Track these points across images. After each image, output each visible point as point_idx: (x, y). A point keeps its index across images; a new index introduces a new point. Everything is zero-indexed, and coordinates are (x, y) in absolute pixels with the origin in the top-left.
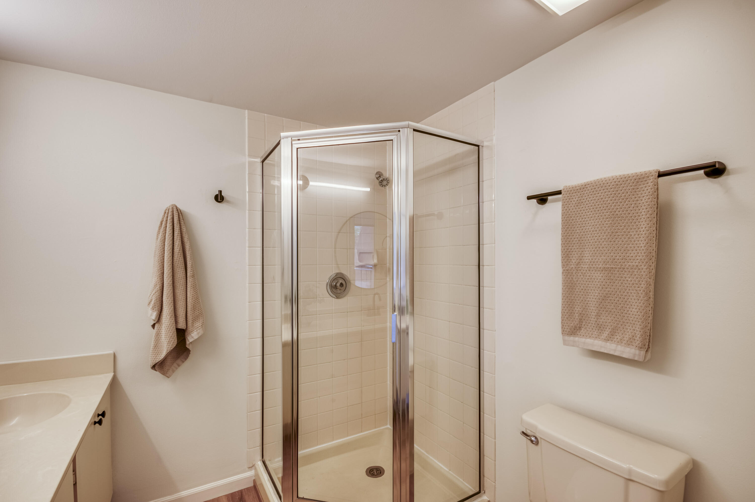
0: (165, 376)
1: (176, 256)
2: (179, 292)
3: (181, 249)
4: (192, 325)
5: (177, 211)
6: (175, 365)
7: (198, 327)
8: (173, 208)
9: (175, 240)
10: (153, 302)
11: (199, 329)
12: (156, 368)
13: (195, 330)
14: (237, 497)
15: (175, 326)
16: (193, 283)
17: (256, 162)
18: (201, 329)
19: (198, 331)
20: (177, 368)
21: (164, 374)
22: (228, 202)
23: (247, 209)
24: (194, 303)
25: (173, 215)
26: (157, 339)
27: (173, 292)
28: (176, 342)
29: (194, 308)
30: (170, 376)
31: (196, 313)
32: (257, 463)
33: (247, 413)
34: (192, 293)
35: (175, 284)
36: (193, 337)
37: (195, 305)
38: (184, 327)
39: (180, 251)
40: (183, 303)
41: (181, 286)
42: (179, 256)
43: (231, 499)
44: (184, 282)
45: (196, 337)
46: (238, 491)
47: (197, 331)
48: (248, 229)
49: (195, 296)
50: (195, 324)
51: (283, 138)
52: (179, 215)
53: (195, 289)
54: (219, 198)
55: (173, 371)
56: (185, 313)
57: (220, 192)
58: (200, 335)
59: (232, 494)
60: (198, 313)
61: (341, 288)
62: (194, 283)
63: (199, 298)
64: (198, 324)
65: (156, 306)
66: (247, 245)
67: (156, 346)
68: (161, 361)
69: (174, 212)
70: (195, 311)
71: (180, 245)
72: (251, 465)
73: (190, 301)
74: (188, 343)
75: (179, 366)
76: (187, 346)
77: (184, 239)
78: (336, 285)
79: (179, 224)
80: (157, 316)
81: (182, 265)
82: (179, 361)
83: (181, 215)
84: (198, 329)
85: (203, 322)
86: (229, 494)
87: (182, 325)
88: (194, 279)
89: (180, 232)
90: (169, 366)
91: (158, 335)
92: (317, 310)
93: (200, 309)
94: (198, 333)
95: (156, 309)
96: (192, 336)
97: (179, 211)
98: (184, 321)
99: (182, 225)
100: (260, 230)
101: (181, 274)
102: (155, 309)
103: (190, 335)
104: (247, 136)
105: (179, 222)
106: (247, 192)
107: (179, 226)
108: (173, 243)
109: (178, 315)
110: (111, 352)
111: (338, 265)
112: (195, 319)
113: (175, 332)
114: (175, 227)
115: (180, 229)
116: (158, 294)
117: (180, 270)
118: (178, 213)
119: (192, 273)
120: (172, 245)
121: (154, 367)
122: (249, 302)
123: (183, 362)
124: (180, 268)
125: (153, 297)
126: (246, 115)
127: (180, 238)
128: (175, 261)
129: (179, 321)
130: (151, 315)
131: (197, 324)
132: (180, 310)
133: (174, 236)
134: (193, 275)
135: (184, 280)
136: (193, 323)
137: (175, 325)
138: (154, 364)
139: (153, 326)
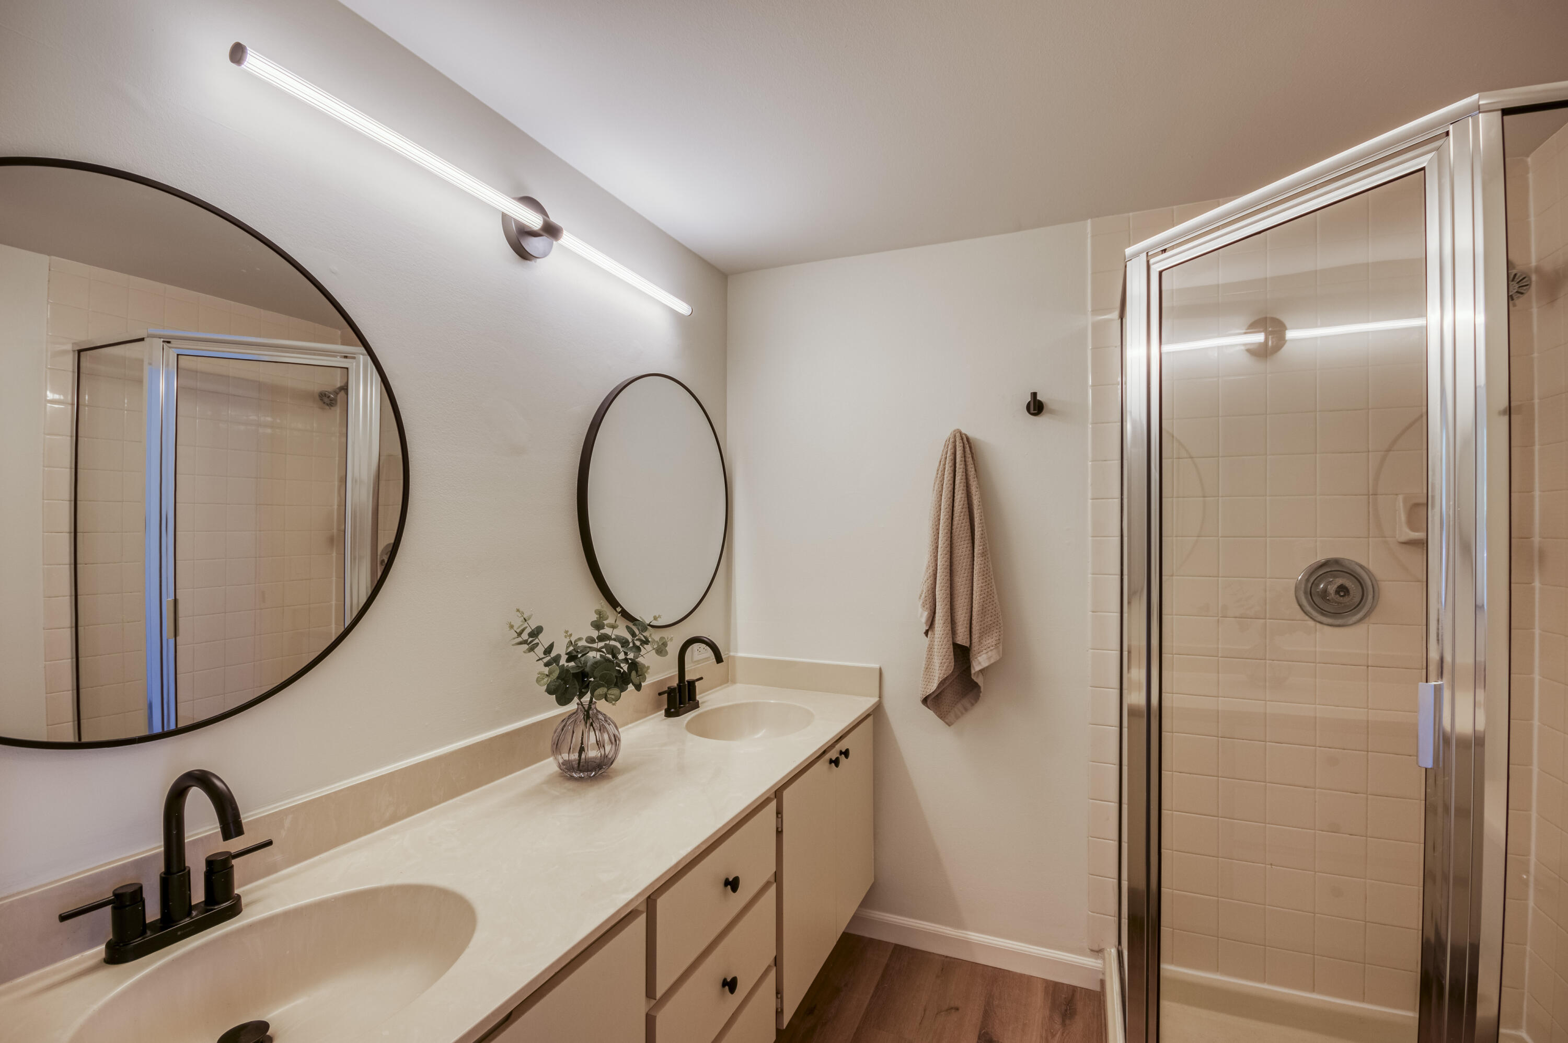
0: (943, 720)
1: (957, 518)
2: (960, 580)
3: (966, 506)
4: (979, 641)
5: (961, 441)
6: (959, 706)
7: (989, 645)
8: (955, 436)
9: (956, 491)
10: (923, 596)
11: (991, 650)
12: (928, 703)
13: (985, 651)
14: (1064, 996)
15: (951, 639)
16: (982, 566)
17: (1111, 320)
18: (994, 650)
19: (990, 653)
20: (962, 714)
21: (942, 716)
22: (1052, 412)
23: (1090, 420)
24: (984, 601)
25: (955, 447)
26: (929, 656)
27: (950, 581)
28: (952, 666)
29: (984, 611)
30: (952, 724)
31: (986, 620)
32: (1108, 950)
33: (1088, 837)
34: (981, 584)
35: (955, 567)
36: (980, 663)
37: (986, 606)
38: (966, 642)
39: (964, 510)
40: (966, 600)
41: (963, 571)
42: (962, 517)
43: (1051, 992)
44: (968, 563)
45: (985, 664)
46: (1068, 986)
47: (987, 652)
48: (1092, 461)
49: (986, 590)
50: (984, 639)
51: (1128, 258)
52: (964, 447)
53: (986, 578)
54: (1036, 407)
55: (957, 717)
56: (967, 618)
57: (1034, 395)
58: (992, 661)
59: (1056, 984)
60: (991, 620)
61: (1342, 598)
62: (984, 567)
63: (992, 594)
64: (990, 641)
65: (928, 602)
66: (1090, 495)
67: (927, 668)
68: (935, 694)
69: (957, 443)
70: (985, 616)
71: (963, 499)
72: (1096, 948)
73: (978, 598)
74: (973, 672)
75: (966, 710)
76: (973, 677)
77: (972, 488)
78: (1325, 591)
79: (963, 462)
80: (929, 618)
81: (967, 533)
82: (965, 702)
83: (967, 446)
84: (989, 649)
85: (999, 639)
86: (1051, 981)
87: (962, 639)
88: (985, 559)
89: (964, 477)
90: (949, 706)
91: (930, 648)
92: (1316, 651)
93: (995, 615)
94: (989, 658)
95: (928, 606)
96: (978, 660)
97: (965, 439)
98: (965, 632)
99: (968, 463)
100: (1117, 461)
101: (964, 550)
102: (926, 606)
103: (976, 658)
104: (1090, 272)
105: (963, 459)
106: (1089, 387)
107: (962, 466)
108: (954, 497)
109: (957, 621)
110: (876, 666)
111: (1385, 537)
112: (984, 633)
113: (952, 649)
114: (957, 469)
115: (964, 471)
116: (930, 582)
117: (962, 543)
118: (963, 443)
119: (981, 548)
120: (951, 499)
121: (925, 701)
122: (1093, 612)
123: (973, 705)
124: (963, 539)
125: (924, 586)
126: (1089, 230)
127: (964, 486)
128: (954, 527)
129: (958, 632)
130: (921, 616)
131: (988, 642)
132: (960, 613)
133: (956, 484)
134: (983, 553)
135: (969, 560)
136: (980, 637)
137: (951, 636)
138: (924, 697)
139: (926, 633)
